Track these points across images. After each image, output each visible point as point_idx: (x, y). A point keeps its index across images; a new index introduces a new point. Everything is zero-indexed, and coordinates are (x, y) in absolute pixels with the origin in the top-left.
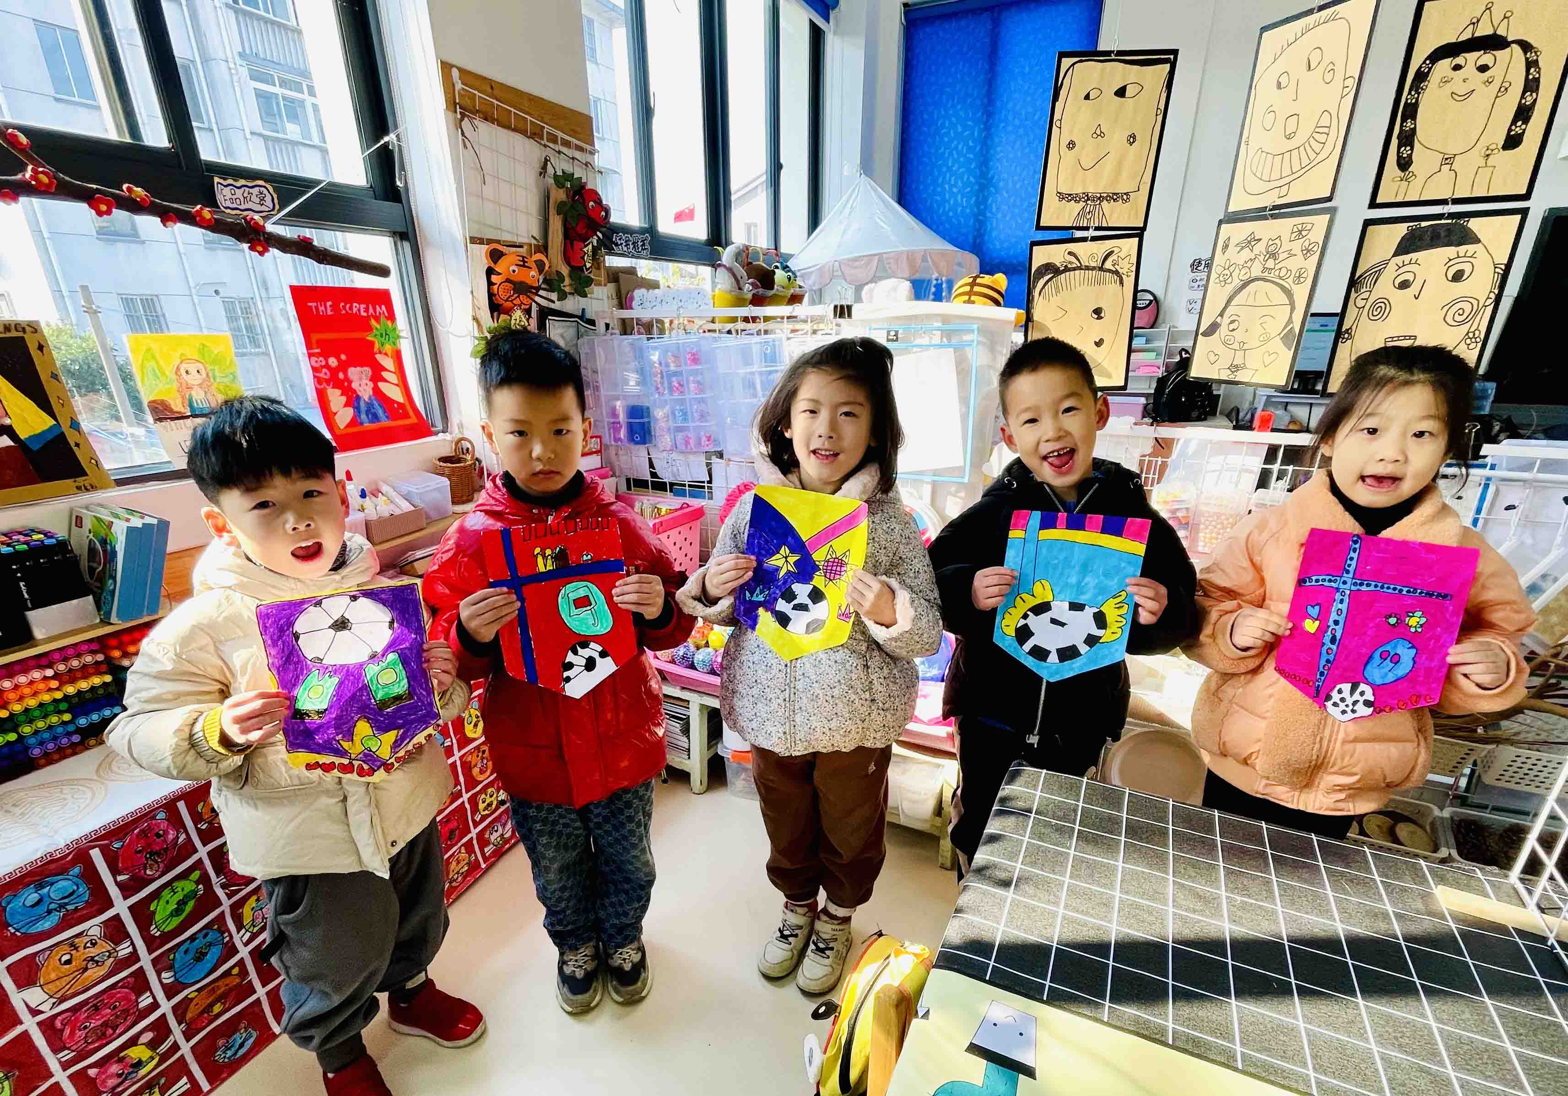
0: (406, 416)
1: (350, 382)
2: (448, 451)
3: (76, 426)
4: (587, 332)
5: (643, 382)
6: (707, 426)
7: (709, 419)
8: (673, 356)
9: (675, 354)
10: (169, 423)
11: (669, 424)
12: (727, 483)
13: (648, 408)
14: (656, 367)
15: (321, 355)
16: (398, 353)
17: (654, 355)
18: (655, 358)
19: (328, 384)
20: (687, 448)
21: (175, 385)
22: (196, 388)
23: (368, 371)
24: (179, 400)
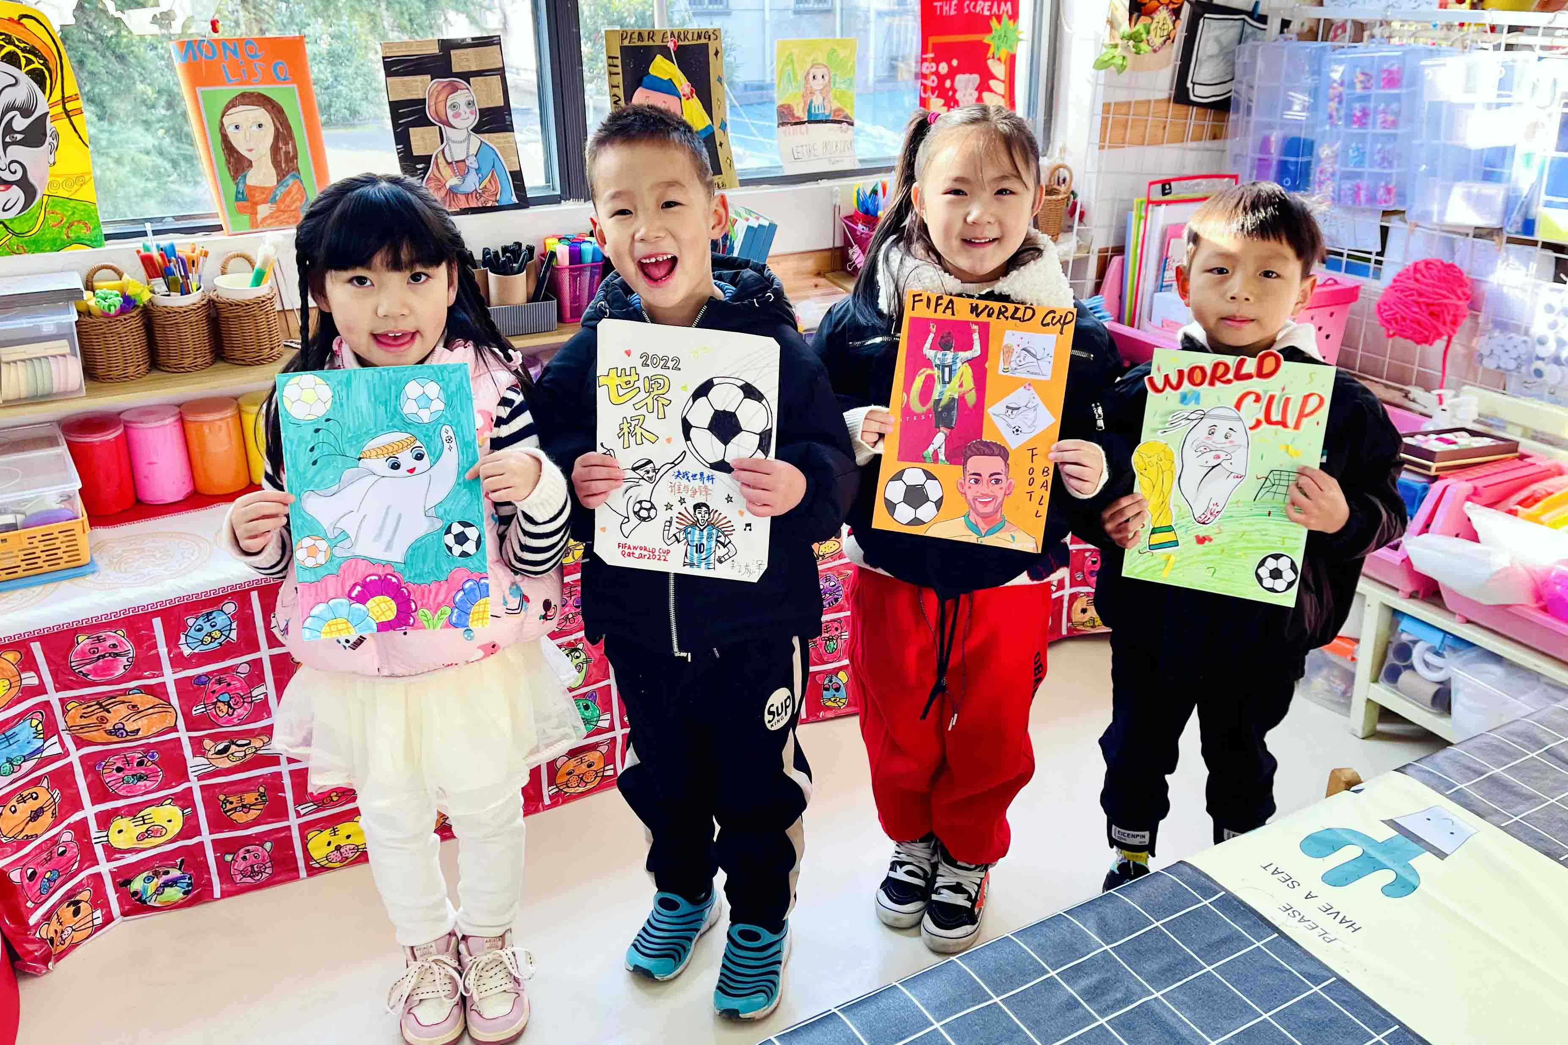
1: (955, 91)
3: (723, 126)
4: (1254, 33)
5: (1312, 108)
6: (1390, 174)
7: (1395, 163)
8: (1363, 74)
9: (1366, 71)
10: (789, 128)
11: (1336, 166)
12: (1406, 259)
13: (1312, 143)
14: (1334, 88)
15: (933, 60)
16: (1012, 58)
17: (1336, 71)
18: (1336, 76)
19: (933, 93)
20: (1354, 202)
21: (802, 90)
22: (817, 93)
23: (975, 78)
24: (802, 105)
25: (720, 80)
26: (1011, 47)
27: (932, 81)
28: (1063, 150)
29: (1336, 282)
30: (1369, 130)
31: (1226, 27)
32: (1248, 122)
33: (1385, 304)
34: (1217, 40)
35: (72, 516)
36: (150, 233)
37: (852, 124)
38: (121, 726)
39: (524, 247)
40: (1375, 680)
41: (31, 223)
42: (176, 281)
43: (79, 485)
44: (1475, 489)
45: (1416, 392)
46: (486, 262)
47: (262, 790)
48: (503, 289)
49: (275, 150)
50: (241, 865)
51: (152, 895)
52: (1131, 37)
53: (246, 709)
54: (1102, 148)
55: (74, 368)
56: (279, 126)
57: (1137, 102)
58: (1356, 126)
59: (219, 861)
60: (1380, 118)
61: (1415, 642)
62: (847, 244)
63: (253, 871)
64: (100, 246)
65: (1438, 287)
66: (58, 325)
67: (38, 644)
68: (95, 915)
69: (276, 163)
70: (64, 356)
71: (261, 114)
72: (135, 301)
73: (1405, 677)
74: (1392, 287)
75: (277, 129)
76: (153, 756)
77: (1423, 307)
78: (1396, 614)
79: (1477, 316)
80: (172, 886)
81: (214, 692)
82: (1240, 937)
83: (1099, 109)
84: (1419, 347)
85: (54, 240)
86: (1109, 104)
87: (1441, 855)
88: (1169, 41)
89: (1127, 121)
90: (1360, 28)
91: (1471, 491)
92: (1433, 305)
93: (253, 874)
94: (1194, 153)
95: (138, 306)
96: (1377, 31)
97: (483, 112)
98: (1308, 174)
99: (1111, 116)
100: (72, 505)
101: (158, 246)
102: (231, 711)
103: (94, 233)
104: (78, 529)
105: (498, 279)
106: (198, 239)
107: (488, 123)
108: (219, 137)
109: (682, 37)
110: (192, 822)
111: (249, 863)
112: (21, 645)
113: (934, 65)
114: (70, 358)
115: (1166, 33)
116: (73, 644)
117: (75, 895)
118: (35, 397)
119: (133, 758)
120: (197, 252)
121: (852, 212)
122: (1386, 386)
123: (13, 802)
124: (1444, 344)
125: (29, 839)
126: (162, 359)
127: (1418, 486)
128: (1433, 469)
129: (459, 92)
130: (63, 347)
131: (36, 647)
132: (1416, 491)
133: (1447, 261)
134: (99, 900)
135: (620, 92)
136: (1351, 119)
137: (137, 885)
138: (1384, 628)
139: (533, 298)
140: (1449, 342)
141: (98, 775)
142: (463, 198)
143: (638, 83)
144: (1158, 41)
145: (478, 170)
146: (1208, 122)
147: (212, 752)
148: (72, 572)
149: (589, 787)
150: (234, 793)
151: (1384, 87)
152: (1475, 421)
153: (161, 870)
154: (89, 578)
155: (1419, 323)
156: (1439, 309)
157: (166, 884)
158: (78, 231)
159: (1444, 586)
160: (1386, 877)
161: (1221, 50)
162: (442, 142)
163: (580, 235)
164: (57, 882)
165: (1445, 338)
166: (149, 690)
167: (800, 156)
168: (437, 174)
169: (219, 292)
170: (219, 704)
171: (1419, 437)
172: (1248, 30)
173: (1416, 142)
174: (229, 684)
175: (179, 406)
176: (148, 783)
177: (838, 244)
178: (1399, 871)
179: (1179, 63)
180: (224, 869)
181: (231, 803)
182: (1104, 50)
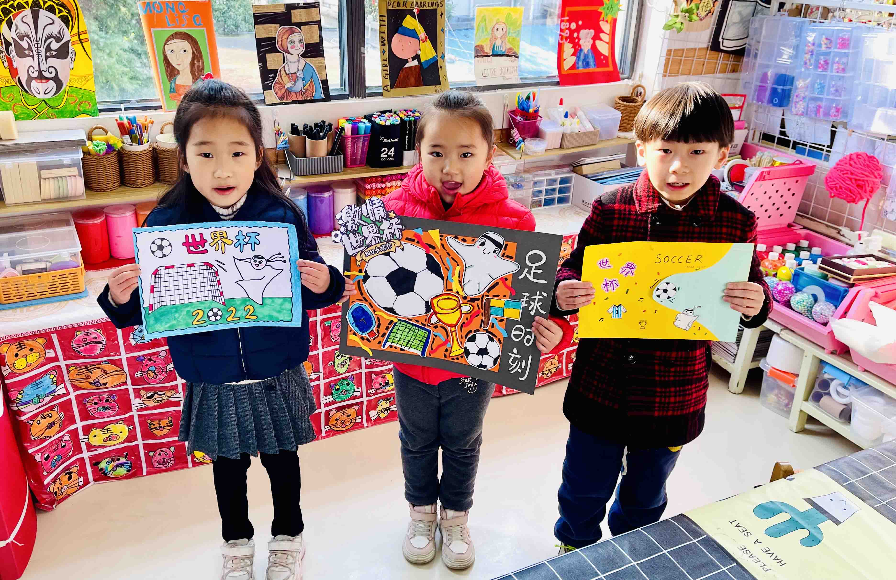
0: (607, 65)
1: (579, 39)
2: (626, 93)
3: (443, 57)
4: (762, 10)
5: (795, 57)
6: (840, 100)
7: (843, 94)
8: (827, 39)
9: (829, 37)
10: (481, 59)
11: (806, 93)
12: (845, 151)
13: (793, 78)
14: (809, 46)
15: (568, 21)
16: (615, 21)
17: (811, 36)
18: (810, 39)
19: (566, 40)
20: (816, 115)
21: (490, 36)
22: (499, 39)
23: (592, 32)
24: (489, 46)
25: (443, 30)
26: (614, 14)
27: (567, 33)
28: (641, 76)
29: (801, 163)
30: (829, 73)
31: (745, 6)
32: (754, 63)
33: (830, 178)
34: (740, 13)
35: (76, 265)
36: (123, 109)
37: (517, 57)
38: (97, 380)
39: (326, 124)
40: (806, 400)
41: (60, 101)
42: (136, 137)
43: (81, 249)
44: (876, 293)
45: (845, 230)
46: (305, 132)
47: (170, 419)
48: (314, 148)
49: (192, 64)
50: (158, 458)
51: (110, 471)
52: (687, 11)
53: (163, 375)
54: (664, 76)
55: (80, 183)
56: (194, 50)
57: (687, 50)
58: (820, 70)
59: (146, 455)
60: (835, 67)
61: (832, 380)
62: (510, 127)
63: (164, 462)
64: (96, 116)
65: (864, 170)
66: (72, 160)
67: (55, 335)
68: (80, 480)
69: (192, 72)
70: (75, 176)
71: (186, 44)
72: (113, 147)
73: (825, 399)
74: (835, 168)
75: (194, 53)
76: (113, 397)
77: (853, 181)
78: (822, 362)
79: (886, 188)
80: (121, 467)
81: (147, 365)
82: (713, 563)
83: (664, 53)
84: (849, 204)
85: (72, 111)
86: (671, 50)
87: (837, 522)
88: (710, 14)
89: (681, 60)
90: (827, 12)
91: (874, 294)
92: (859, 180)
93: (164, 463)
94: (720, 80)
95: (115, 150)
96: (837, 14)
97: (308, 46)
98: (789, 96)
99: (671, 57)
100: (77, 258)
101: (127, 117)
102: (155, 376)
103: (93, 108)
104: (79, 273)
105: (312, 143)
106: (149, 113)
107: (310, 52)
108: (162, 58)
109: (422, 4)
110: (132, 434)
111: (163, 457)
112: (46, 335)
113: (568, 24)
114: (78, 178)
115: (708, 9)
116: (74, 336)
117: (69, 469)
118: (59, 198)
119: (103, 397)
120: (148, 120)
121: (514, 109)
122: (827, 226)
123: (39, 418)
124: (865, 202)
125: (46, 438)
126: (127, 180)
127: (842, 289)
128: (852, 280)
129: (295, 34)
130: (74, 171)
131: (54, 337)
132: (840, 292)
133: (870, 154)
134: (83, 472)
135: (385, 36)
136: (817, 66)
137: (103, 465)
138: (814, 370)
139: (330, 153)
140: (868, 201)
141: (85, 405)
142: (294, 94)
143: (396, 31)
144: (703, 14)
145: (303, 79)
146: (731, 62)
147: (145, 397)
148: (74, 296)
149: (347, 427)
150: (155, 420)
151: (839, 48)
152: (879, 251)
153: (116, 458)
154: (84, 299)
155: (850, 191)
156: (863, 183)
157: (118, 466)
158: (85, 107)
159: (852, 349)
160: (803, 533)
161: (742, 19)
162: (284, 62)
163: (358, 117)
164: (60, 462)
165: (866, 200)
166: (112, 362)
167: (486, 75)
168: (281, 81)
169: (158, 144)
170: (149, 372)
171: (845, 259)
172: (759, 8)
173: (856, 82)
174: (155, 362)
175: (135, 205)
176: (111, 412)
177: (505, 126)
178: (812, 531)
179: (715, 27)
180: (149, 460)
181: (154, 425)
182: (670, 18)
